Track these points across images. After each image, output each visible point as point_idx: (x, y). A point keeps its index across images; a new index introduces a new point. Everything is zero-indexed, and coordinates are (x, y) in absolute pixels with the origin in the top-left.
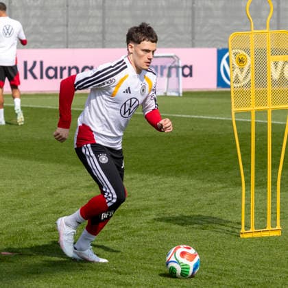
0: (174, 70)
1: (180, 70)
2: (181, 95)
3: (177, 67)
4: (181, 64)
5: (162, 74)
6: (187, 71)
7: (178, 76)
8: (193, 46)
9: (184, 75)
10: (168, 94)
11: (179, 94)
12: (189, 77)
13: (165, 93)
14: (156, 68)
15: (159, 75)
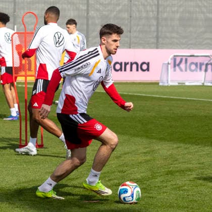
10: (205, 84)
13: (203, 84)
14: (196, 64)
15: (198, 70)
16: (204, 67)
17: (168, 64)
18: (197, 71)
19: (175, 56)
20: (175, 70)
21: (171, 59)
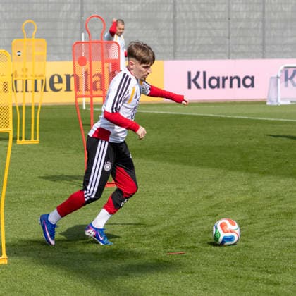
17: (278, 77)
19: (285, 67)
20: (286, 86)
21: (282, 71)
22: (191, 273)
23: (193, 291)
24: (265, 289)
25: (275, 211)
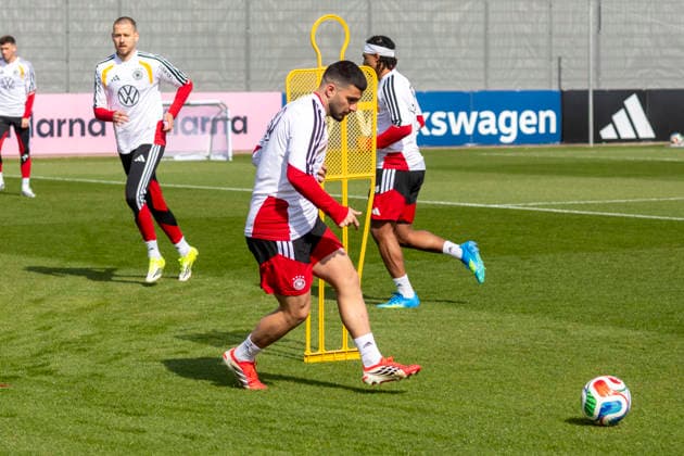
0: (220, 124)
1: (229, 123)
2: (231, 159)
3: (225, 120)
4: (231, 116)
5: (203, 129)
6: (239, 125)
7: (226, 132)
8: (248, 89)
9: (235, 131)
10: (212, 158)
11: (228, 158)
12: (242, 134)
13: (208, 157)
14: (195, 121)
15: (199, 130)
16: (209, 126)
18: (196, 133)
22: (12, 416)
23: (14, 444)
24: (123, 439)
25: (138, 322)
